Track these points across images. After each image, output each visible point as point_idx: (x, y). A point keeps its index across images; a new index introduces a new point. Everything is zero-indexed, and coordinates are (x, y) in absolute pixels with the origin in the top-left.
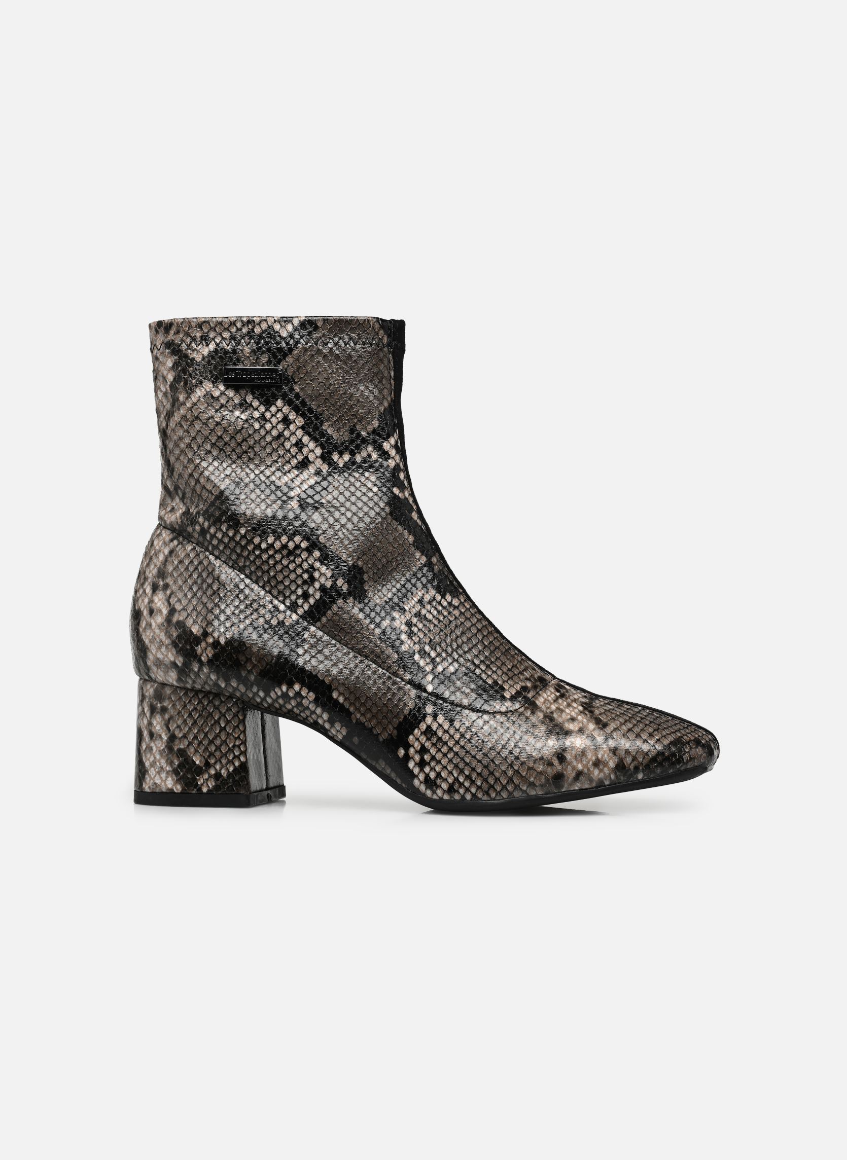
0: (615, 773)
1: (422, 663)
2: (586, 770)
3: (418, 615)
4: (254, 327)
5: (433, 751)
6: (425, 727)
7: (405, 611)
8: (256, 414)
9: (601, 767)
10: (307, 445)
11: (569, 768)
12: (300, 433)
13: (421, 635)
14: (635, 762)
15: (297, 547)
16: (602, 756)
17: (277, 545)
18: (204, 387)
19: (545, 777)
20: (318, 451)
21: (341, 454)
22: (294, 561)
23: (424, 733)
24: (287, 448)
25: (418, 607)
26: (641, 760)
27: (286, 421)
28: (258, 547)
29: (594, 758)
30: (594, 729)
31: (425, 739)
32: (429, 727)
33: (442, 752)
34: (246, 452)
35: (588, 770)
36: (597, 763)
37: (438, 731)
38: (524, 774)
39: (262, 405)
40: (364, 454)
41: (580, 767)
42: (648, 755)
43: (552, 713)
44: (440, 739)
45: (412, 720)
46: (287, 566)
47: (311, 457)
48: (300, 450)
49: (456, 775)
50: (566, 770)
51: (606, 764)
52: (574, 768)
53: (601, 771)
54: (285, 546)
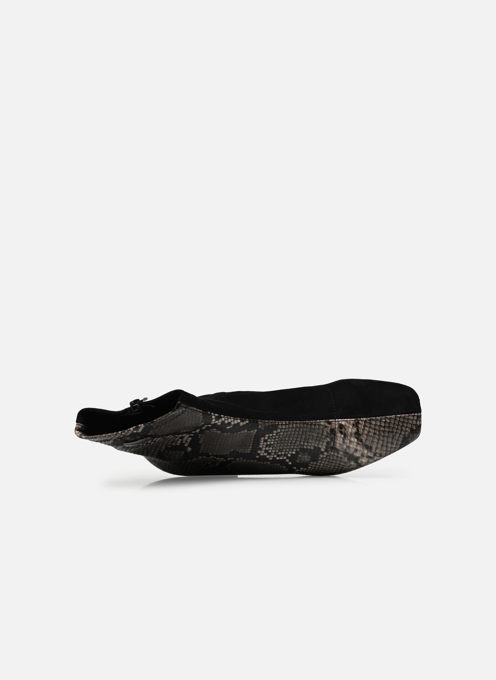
1: (281, 458)
3: (267, 446)
7: (261, 448)
13: (273, 451)
25: (265, 443)
30: (368, 453)
43: (346, 450)
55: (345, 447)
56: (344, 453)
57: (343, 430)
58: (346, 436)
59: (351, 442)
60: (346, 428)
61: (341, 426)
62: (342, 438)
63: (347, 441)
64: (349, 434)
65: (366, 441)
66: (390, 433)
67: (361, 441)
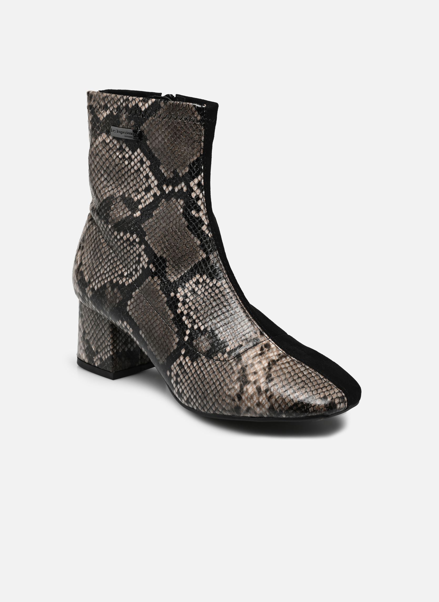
0: (269, 412)
1: (186, 322)
2: (252, 407)
3: (192, 290)
4: (129, 103)
5: (181, 377)
6: (179, 362)
7: (186, 287)
8: (127, 156)
9: (261, 407)
10: (151, 178)
11: (244, 404)
12: (148, 170)
13: (190, 304)
14: (280, 408)
15: (134, 241)
16: (262, 401)
17: (125, 238)
18: (102, 136)
19: (231, 407)
20: (156, 183)
21: (167, 186)
22: (132, 249)
23: (178, 365)
24: (141, 178)
25: (194, 286)
26: (283, 407)
27: (142, 162)
28: (116, 237)
29: (257, 401)
31: (178, 369)
32: (181, 363)
33: (185, 379)
34: (120, 178)
35: (254, 407)
36: (259, 404)
37: (185, 366)
38: (220, 402)
39: (130, 151)
40: (179, 187)
41: (249, 404)
42: (288, 405)
43: (246, 367)
44: (185, 371)
45: (173, 356)
46: (129, 251)
47: (152, 186)
48: (147, 181)
49: (190, 394)
50: (242, 405)
51: (263, 406)
52: (246, 405)
53: (261, 409)
54: (128, 239)
55: (250, 362)
56: (242, 368)
57: (265, 349)
58: (262, 355)
59: (260, 362)
60: (271, 350)
61: (267, 346)
62: (257, 353)
63: (257, 359)
64: (267, 356)
65: (275, 371)
66: (303, 383)
67: (270, 369)
